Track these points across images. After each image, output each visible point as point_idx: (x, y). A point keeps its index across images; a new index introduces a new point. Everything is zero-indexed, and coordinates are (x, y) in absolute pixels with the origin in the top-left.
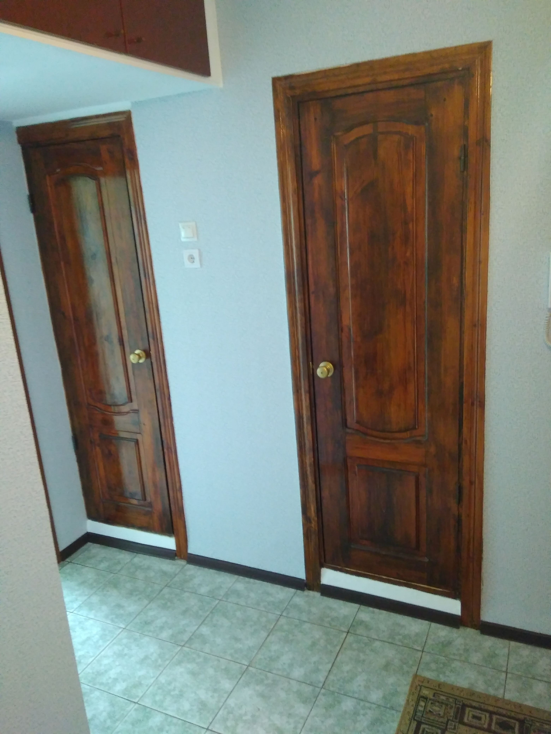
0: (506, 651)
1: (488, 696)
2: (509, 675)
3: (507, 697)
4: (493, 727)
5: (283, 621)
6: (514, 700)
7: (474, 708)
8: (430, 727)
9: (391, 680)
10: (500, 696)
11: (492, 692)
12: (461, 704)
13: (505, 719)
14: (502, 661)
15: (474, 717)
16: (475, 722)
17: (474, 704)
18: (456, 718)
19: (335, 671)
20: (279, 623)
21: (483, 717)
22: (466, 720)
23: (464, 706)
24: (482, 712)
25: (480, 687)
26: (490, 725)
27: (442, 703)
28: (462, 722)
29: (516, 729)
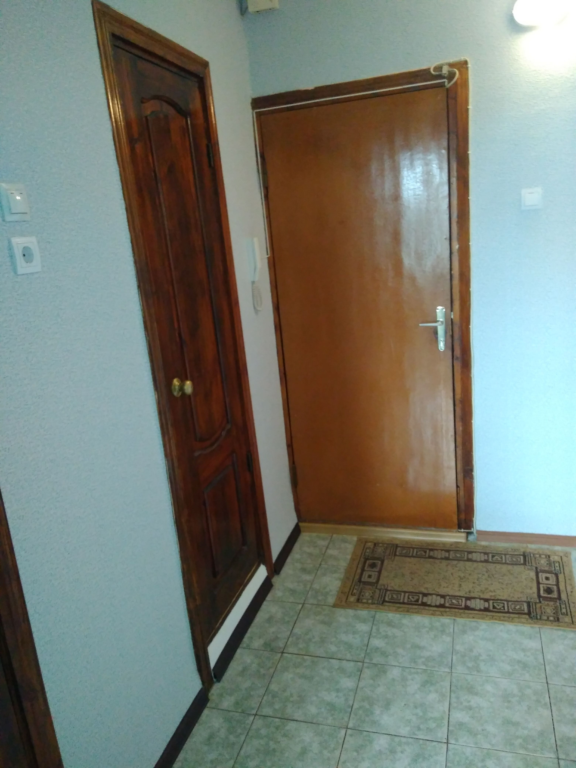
2: (323, 563)
4: (376, 570)
7: (360, 577)
8: (387, 596)
9: (342, 619)
10: (346, 567)
11: (342, 571)
12: (359, 583)
13: (366, 566)
15: (369, 578)
16: (374, 577)
17: (357, 577)
18: (373, 585)
19: (338, 656)
20: (270, 714)
21: (367, 574)
22: (374, 581)
24: (364, 575)
25: (339, 576)
27: (361, 591)
28: (377, 583)
29: (375, 561)
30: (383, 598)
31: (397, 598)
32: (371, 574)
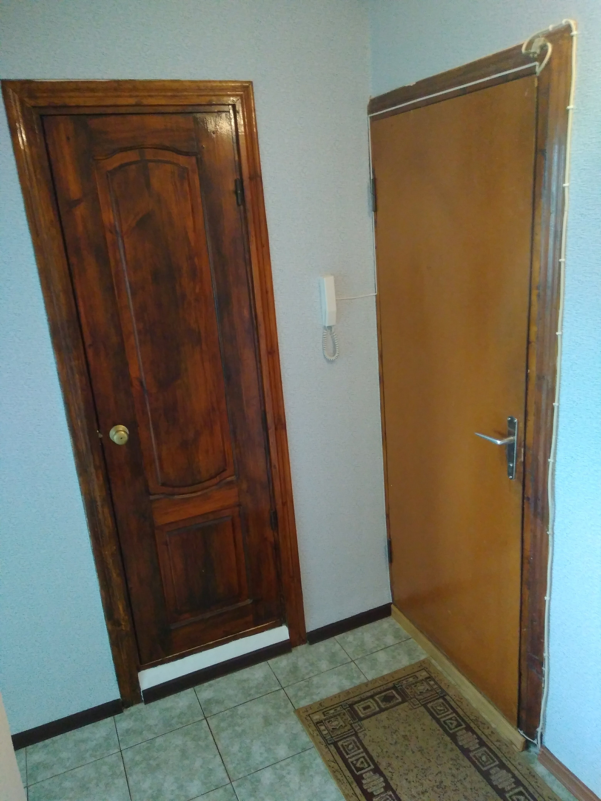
0: (338, 646)
1: (359, 687)
2: (356, 662)
3: (370, 678)
4: (383, 706)
5: (128, 755)
6: (375, 677)
7: (359, 702)
8: (345, 740)
9: (282, 729)
10: (366, 681)
11: (357, 682)
12: (348, 706)
13: (383, 694)
14: (342, 655)
15: (365, 708)
16: (368, 712)
17: (356, 699)
18: (355, 719)
19: (227, 759)
20: (126, 760)
21: (369, 704)
22: (362, 716)
23: (351, 706)
24: (366, 701)
25: (347, 685)
26: (379, 706)
27: (335, 716)
28: (361, 719)
29: (397, 695)
30: (338, 740)
31: (350, 750)
32: (371, 706)
